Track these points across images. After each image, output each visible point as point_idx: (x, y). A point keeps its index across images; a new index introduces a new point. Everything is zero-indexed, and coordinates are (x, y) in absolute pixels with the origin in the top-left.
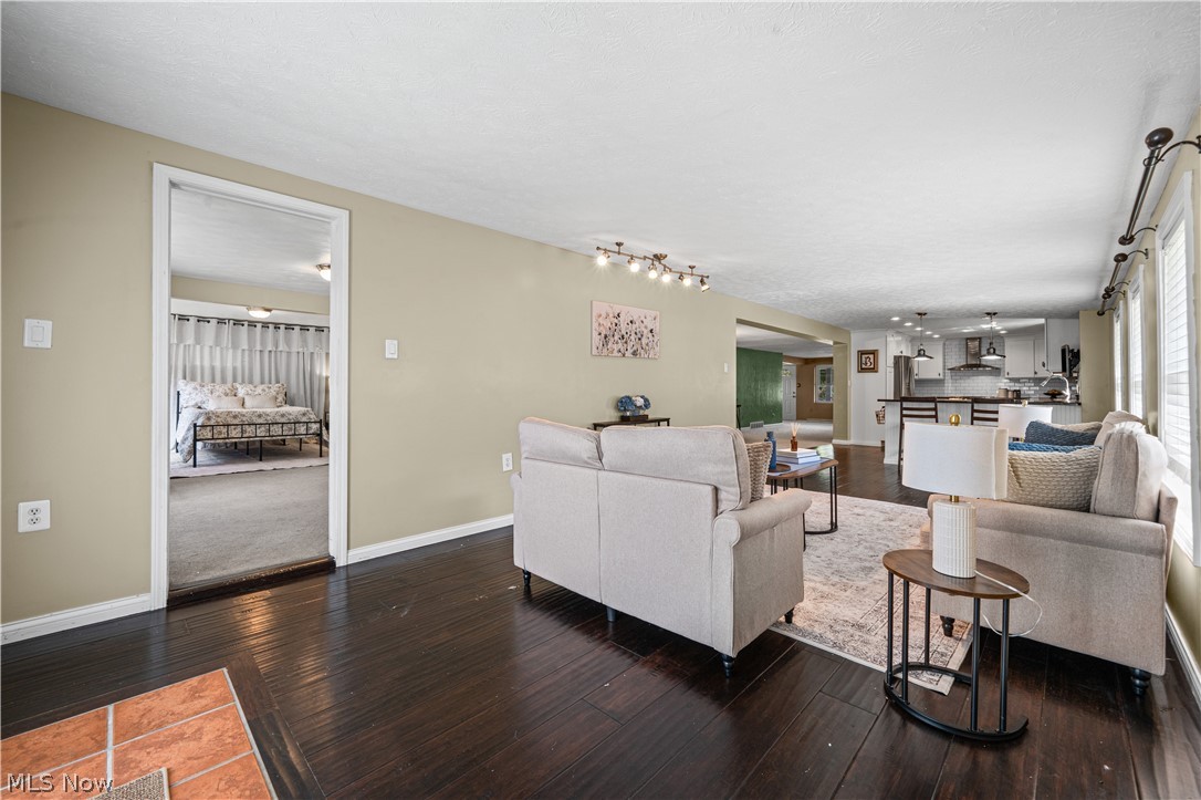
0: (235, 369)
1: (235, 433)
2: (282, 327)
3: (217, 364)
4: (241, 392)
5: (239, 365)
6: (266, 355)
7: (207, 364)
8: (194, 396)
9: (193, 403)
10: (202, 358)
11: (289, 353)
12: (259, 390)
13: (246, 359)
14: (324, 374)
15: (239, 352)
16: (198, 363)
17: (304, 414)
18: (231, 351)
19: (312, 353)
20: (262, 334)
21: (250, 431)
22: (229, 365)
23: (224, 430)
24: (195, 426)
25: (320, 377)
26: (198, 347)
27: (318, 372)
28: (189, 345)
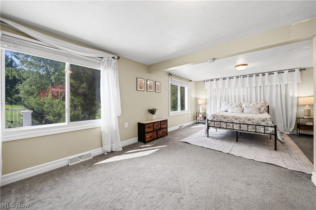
0: (244, 96)
2: (267, 74)
3: (237, 94)
4: (243, 106)
5: (245, 94)
6: (258, 88)
7: (233, 94)
8: (225, 107)
10: (231, 92)
11: (271, 86)
12: (252, 105)
13: (249, 91)
14: (295, 96)
15: (246, 89)
16: (230, 94)
18: (242, 88)
19: (286, 85)
20: (256, 79)
25: (293, 98)
26: (230, 88)
28: (227, 88)
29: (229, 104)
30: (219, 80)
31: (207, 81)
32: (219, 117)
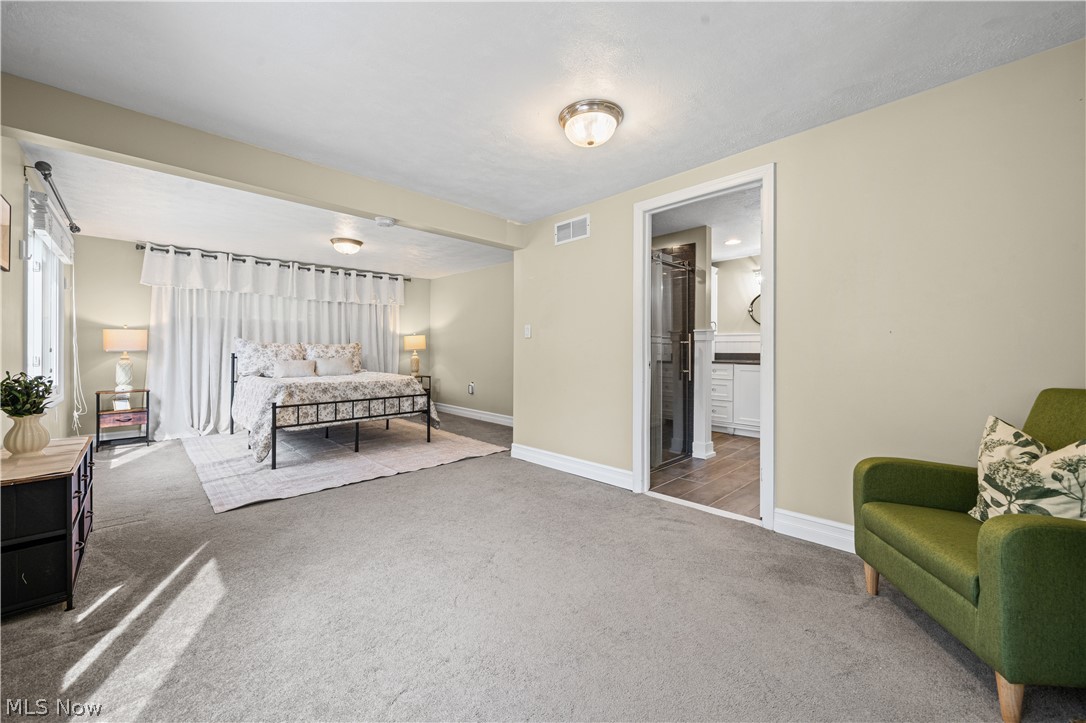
0: (299, 325)
1: (326, 415)
2: (354, 273)
3: (279, 319)
4: (311, 354)
5: (304, 320)
6: (335, 306)
7: (267, 319)
8: (254, 359)
9: (254, 369)
10: (260, 310)
11: (360, 305)
12: (332, 352)
13: (313, 312)
14: (398, 332)
15: (305, 304)
16: (256, 317)
17: (408, 385)
18: (295, 302)
19: (385, 306)
20: (331, 280)
21: (345, 411)
22: (293, 320)
23: (312, 410)
24: (274, 406)
25: (394, 335)
26: (256, 296)
27: (392, 329)
28: (245, 294)
29: (268, 350)
30: (189, 254)
31: (152, 249)
32: (309, 390)
